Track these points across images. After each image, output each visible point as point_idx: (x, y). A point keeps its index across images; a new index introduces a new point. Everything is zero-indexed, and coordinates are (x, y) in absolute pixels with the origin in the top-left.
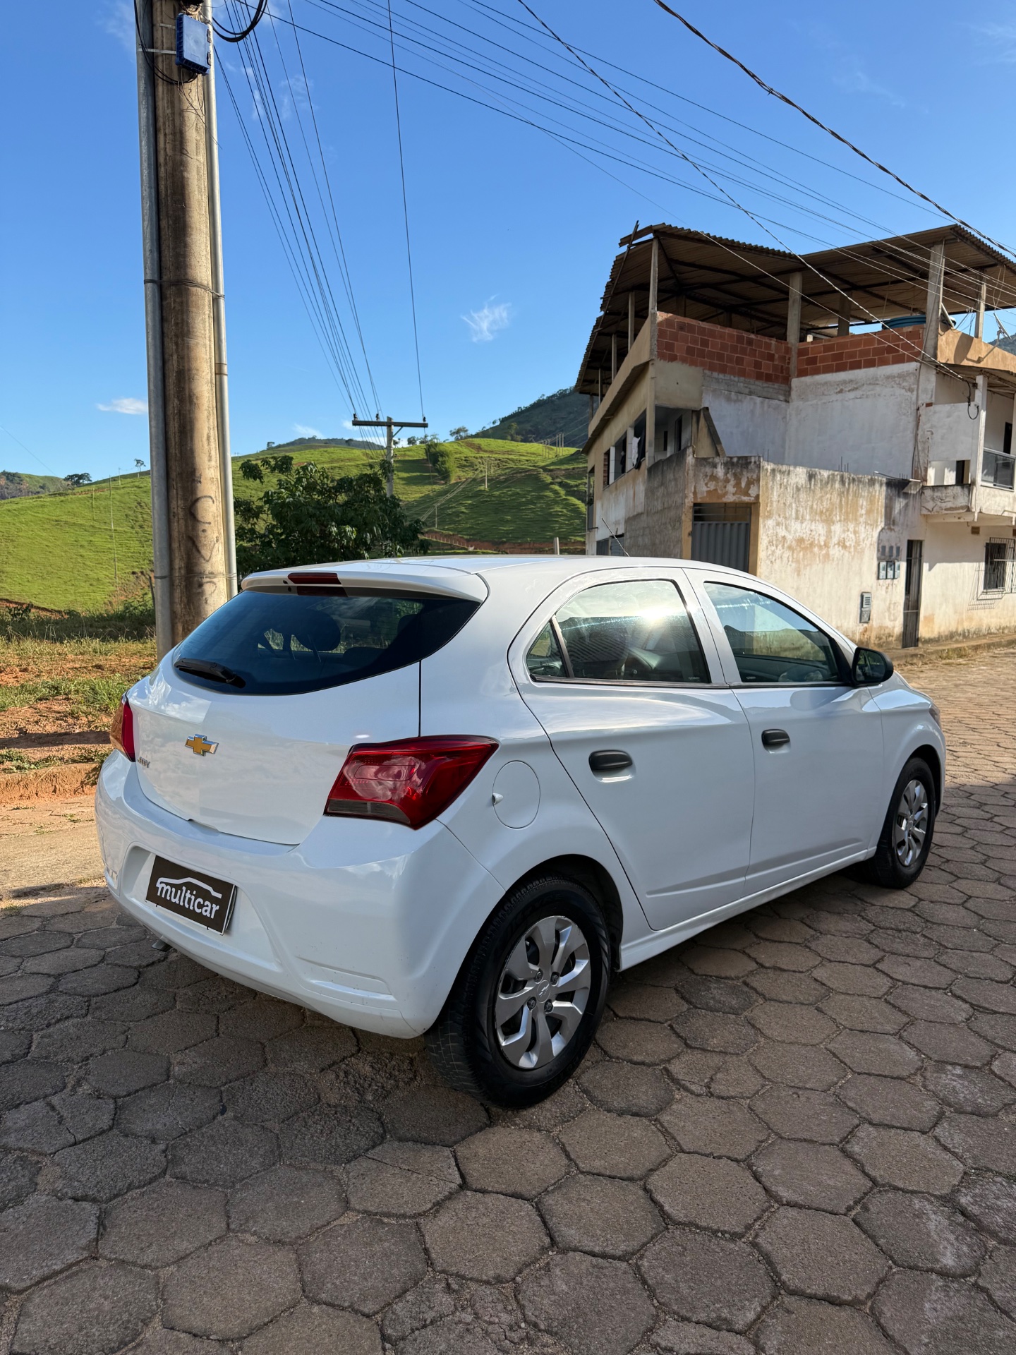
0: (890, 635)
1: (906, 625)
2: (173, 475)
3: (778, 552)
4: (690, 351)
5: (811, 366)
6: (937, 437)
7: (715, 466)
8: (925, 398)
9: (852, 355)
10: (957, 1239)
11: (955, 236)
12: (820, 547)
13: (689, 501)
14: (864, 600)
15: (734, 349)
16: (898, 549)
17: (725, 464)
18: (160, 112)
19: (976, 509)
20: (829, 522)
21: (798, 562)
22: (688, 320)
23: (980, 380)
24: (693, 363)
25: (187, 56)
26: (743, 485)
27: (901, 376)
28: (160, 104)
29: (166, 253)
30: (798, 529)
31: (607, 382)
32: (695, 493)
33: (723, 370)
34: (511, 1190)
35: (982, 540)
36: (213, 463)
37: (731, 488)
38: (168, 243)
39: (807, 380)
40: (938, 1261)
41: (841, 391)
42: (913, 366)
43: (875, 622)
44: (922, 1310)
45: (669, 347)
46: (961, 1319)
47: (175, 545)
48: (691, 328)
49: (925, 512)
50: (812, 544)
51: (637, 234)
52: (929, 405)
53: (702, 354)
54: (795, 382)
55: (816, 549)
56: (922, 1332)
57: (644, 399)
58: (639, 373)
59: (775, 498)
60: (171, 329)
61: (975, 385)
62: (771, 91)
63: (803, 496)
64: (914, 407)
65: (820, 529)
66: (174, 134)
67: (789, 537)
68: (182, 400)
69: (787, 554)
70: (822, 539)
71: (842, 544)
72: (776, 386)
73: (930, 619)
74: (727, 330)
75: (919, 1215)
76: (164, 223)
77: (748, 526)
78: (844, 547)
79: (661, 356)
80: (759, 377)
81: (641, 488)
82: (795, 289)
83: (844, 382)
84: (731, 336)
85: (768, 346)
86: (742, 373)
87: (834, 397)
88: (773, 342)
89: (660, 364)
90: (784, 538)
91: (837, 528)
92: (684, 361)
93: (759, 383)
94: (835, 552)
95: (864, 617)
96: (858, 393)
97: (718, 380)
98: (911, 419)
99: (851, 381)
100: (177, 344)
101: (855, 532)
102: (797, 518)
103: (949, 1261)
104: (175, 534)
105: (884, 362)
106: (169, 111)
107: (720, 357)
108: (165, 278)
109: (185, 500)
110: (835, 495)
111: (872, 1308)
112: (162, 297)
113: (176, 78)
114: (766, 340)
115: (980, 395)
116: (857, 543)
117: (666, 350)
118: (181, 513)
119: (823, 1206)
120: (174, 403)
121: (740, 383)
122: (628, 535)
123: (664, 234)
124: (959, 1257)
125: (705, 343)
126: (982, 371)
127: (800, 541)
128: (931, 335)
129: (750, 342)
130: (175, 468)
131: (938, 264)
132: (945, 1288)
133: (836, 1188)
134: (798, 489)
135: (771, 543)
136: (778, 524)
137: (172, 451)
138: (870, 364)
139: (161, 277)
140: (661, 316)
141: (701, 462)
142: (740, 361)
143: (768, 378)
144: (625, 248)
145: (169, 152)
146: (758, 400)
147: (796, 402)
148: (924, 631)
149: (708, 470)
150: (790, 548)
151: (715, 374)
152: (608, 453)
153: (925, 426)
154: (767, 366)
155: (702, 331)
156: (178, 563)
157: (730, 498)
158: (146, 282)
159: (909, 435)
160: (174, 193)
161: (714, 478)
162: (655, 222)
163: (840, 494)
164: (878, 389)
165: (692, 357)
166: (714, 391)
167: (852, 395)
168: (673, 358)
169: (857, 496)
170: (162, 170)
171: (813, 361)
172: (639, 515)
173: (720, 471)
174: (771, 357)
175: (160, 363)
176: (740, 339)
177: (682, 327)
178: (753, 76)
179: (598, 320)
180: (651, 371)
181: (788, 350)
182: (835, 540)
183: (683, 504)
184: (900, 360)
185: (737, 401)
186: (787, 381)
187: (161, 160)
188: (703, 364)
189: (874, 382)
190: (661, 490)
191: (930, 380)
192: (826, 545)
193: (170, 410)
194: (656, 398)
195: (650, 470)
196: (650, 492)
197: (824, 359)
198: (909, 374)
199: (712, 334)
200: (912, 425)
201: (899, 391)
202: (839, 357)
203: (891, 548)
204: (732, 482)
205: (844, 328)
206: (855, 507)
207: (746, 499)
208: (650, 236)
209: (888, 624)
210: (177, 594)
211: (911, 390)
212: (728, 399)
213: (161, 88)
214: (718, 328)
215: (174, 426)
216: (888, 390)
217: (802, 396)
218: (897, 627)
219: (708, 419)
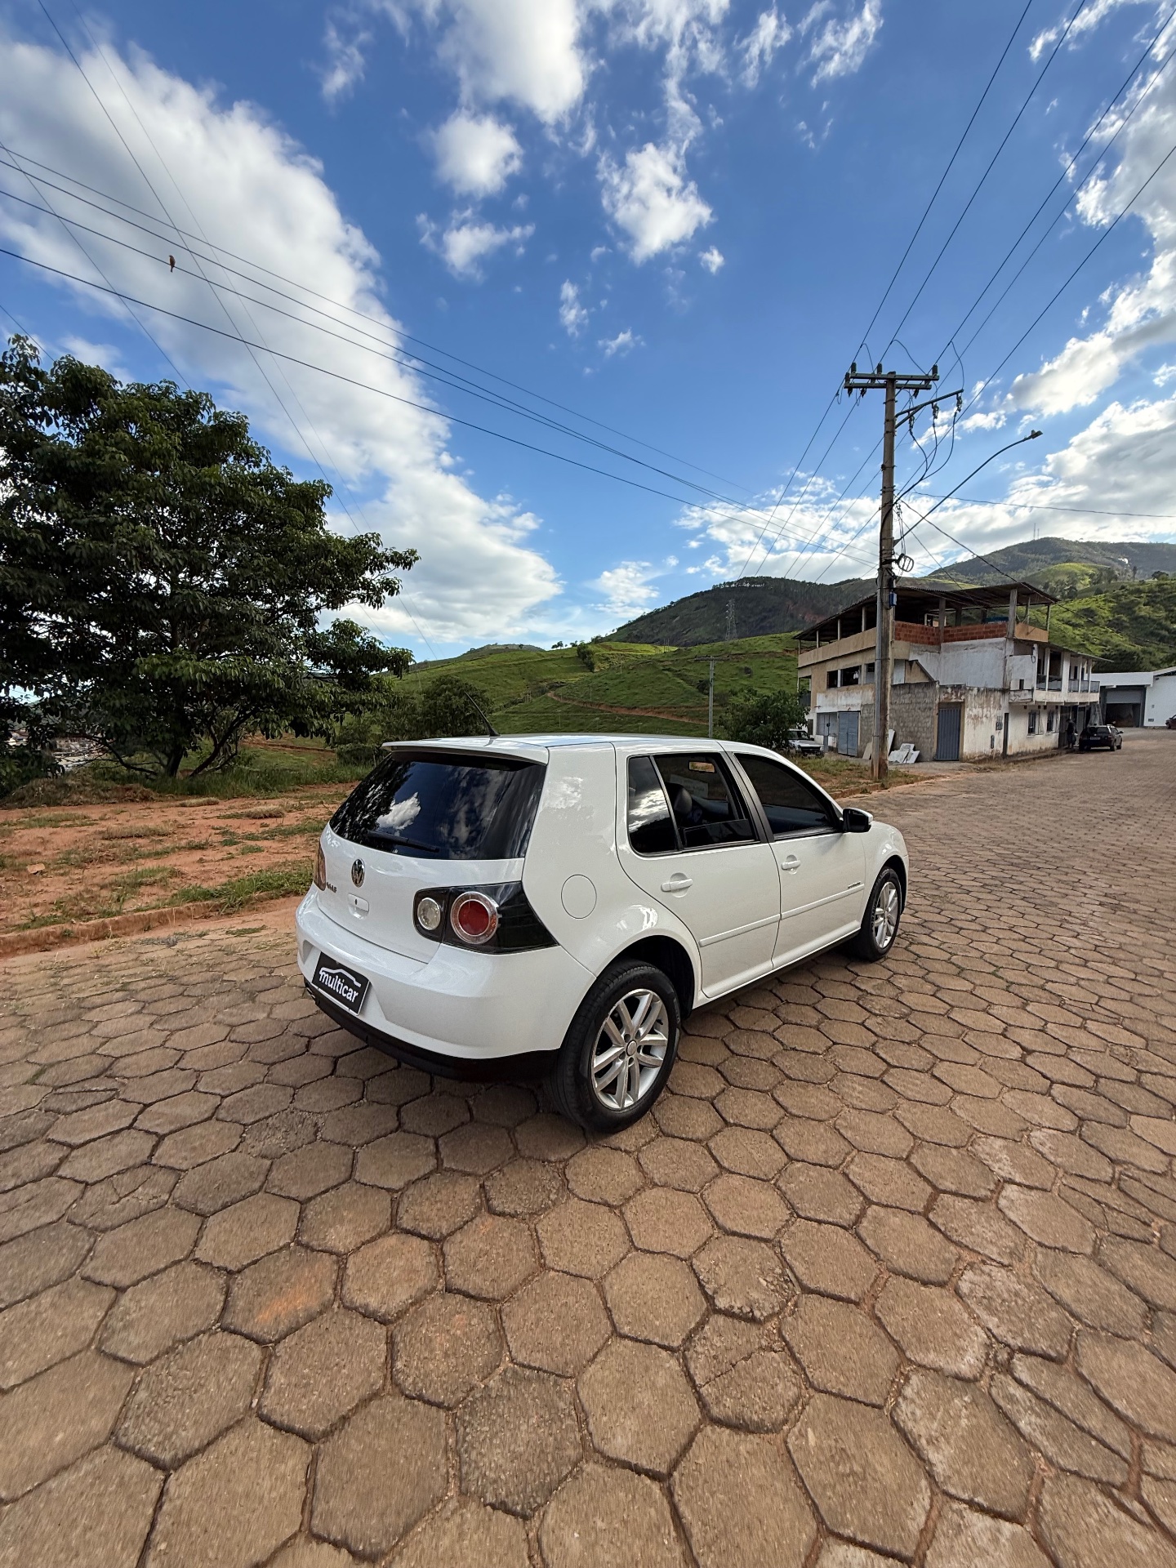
1: (1004, 749)
3: (970, 721)
4: (905, 635)
5: (950, 637)
6: (1015, 669)
7: (947, 688)
8: (1008, 653)
9: (972, 634)
11: (1023, 586)
13: (936, 701)
14: (992, 739)
15: (920, 633)
16: (1002, 717)
17: (952, 687)
19: (1034, 699)
20: (983, 709)
22: (905, 623)
23: (1035, 646)
24: (906, 640)
26: (959, 695)
27: (996, 643)
28: (883, 615)
29: (883, 651)
32: (939, 699)
33: (918, 644)
35: (1028, 710)
37: (953, 697)
39: (950, 644)
41: (967, 649)
42: (1003, 639)
43: (995, 748)
45: (898, 634)
48: (906, 626)
49: (1011, 701)
52: (1011, 656)
53: (908, 636)
54: (943, 644)
55: (979, 719)
61: (1034, 649)
64: (1003, 657)
65: (979, 711)
70: (981, 715)
71: (986, 717)
72: (935, 646)
73: (1011, 747)
77: (960, 710)
79: (896, 638)
80: (929, 643)
82: (942, 604)
83: (968, 645)
84: (919, 627)
86: (923, 642)
87: (963, 651)
89: (895, 642)
90: (971, 715)
91: (985, 711)
92: (903, 639)
93: (929, 646)
94: (985, 720)
95: (992, 746)
96: (975, 650)
97: (915, 646)
98: (1002, 661)
99: (972, 645)
101: (990, 713)
102: (975, 707)
105: (988, 637)
106: (886, 616)
107: (915, 637)
108: (883, 658)
109: (884, 715)
110: (985, 697)
113: (888, 608)
115: (1035, 653)
116: (991, 716)
117: (898, 636)
121: (923, 647)
122: (863, 711)
125: (909, 631)
126: (1036, 642)
127: (975, 716)
128: (1012, 627)
131: (1014, 593)
134: (975, 696)
135: (968, 717)
136: (969, 710)
138: (982, 638)
140: (896, 622)
142: (922, 637)
143: (932, 644)
146: (928, 653)
147: (943, 654)
148: (1009, 752)
149: (945, 690)
150: (973, 719)
151: (914, 644)
152: (834, 672)
153: (1009, 664)
154: (932, 640)
155: (909, 627)
157: (954, 701)
159: (1001, 668)
160: (886, 637)
161: (947, 693)
164: (985, 648)
165: (906, 638)
166: (919, 651)
167: (972, 651)
168: (899, 639)
169: (991, 697)
171: (952, 636)
173: (949, 690)
174: (933, 634)
177: (903, 626)
180: (893, 645)
182: (984, 716)
183: (930, 702)
184: (996, 636)
185: (922, 654)
186: (939, 644)
188: (910, 640)
189: (983, 645)
190: (907, 695)
191: (1011, 647)
192: (982, 718)
194: (894, 655)
197: (957, 635)
198: (1000, 642)
199: (912, 627)
200: (1002, 664)
201: (996, 650)
202: (966, 634)
203: (1000, 717)
204: (954, 694)
206: (991, 705)
207: (960, 701)
209: (999, 749)
211: (1001, 649)
213: (884, 611)
214: (914, 625)
216: (990, 649)
217: (947, 651)
218: (1001, 750)
219: (919, 665)
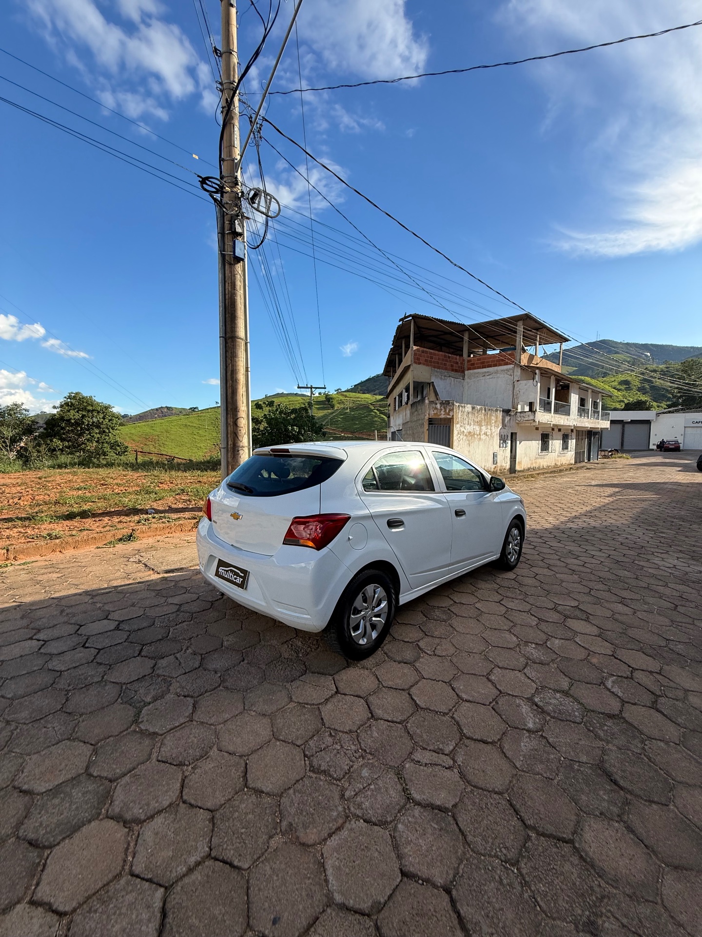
0: (505, 469)
1: (511, 465)
2: (229, 409)
3: (461, 437)
4: (426, 361)
5: (472, 366)
6: (521, 393)
7: (436, 404)
8: (516, 379)
9: (489, 362)
10: (534, 716)
11: (527, 318)
12: (477, 435)
13: (427, 417)
14: (495, 455)
15: (443, 360)
16: (507, 436)
17: (440, 403)
18: (227, 275)
19: (537, 420)
20: (481, 426)
21: (469, 441)
22: (425, 349)
23: (537, 371)
24: (427, 365)
25: (237, 254)
26: (447, 411)
27: (507, 370)
28: (227, 272)
29: (228, 326)
30: (469, 428)
31: (395, 372)
32: (429, 414)
33: (439, 368)
34: (355, 694)
35: (540, 432)
36: (244, 405)
37: (443, 412)
38: (228, 323)
39: (471, 371)
40: (526, 725)
41: (484, 376)
42: (512, 366)
43: (499, 464)
44: (520, 746)
45: (418, 359)
46: (536, 750)
47: (229, 436)
48: (426, 352)
49: (517, 422)
50: (474, 434)
51: (406, 317)
52: (518, 381)
53: (431, 362)
54: (466, 372)
55: (476, 436)
56: (520, 755)
57: (409, 378)
58: (407, 369)
59: (460, 416)
60: (229, 355)
61: (536, 374)
62: (455, 265)
63: (470, 415)
64: (512, 382)
65: (477, 428)
66: (231, 283)
67: (465, 431)
68: (233, 381)
69: (465, 438)
70: (478, 432)
71: (486, 434)
72: (459, 374)
73: (520, 463)
74: (441, 353)
75: (518, 706)
76: (227, 316)
77: (449, 427)
78: (487, 435)
79: (415, 363)
80: (453, 370)
81: (408, 412)
82: (466, 338)
83: (485, 372)
84: (441, 355)
85: (456, 359)
86: (446, 369)
87: (482, 378)
88: (458, 357)
89: (415, 365)
90: (463, 431)
91: (484, 428)
92: (424, 364)
93: (453, 373)
94: (483, 437)
95: (495, 462)
96: (491, 376)
97: (437, 371)
98: (511, 386)
99: (488, 372)
100: (231, 360)
101: (491, 429)
102: (468, 424)
103: (531, 725)
104: (229, 432)
105: (500, 365)
106: (230, 275)
107: (438, 363)
108: (227, 336)
109: (233, 418)
110: (483, 415)
111: (500, 745)
112: (226, 343)
113: (233, 263)
114: (455, 356)
115: (537, 377)
116: (492, 434)
117: (417, 360)
118: (232, 424)
119: (480, 702)
120: (230, 382)
121: (446, 373)
122: (403, 430)
123: (415, 317)
124: (535, 724)
125: (432, 358)
126: (538, 368)
127: (470, 433)
128: (518, 354)
129: (449, 357)
130: (230, 407)
131: (520, 328)
132: (529, 737)
133: (485, 694)
134: (468, 413)
135: (458, 433)
136: (461, 426)
137: (229, 400)
138: (495, 365)
139: (226, 335)
140: (415, 348)
141: (431, 402)
142: (445, 364)
143: (456, 371)
144: (401, 323)
145: (230, 290)
146: (453, 379)
147: (467, 380)
148: (518, 468)
149: (434, 405)
150: (466, 435)
151: (436, 369)
152: (395, 398)
153: (516, 389)
154: (455, 367)
155: (431, 353)
156: (230, 443)
157: (442, 416)
158: (220, 337)
159: (511, 392)
160: (231, 305)
161: (436, 408)
162: (412, 313)
163: (485, 415)
164: (498, 375)
165: (427, 363)
166: (436, 375)
167: (488, 377)
168: (420, 363)
169: (491, 415)
170: (227, 296)
171: (473, 364)
172: (408, 422)
173: (438, 406)
174: (457, 363)
175: (225, 367)
176: (445, 356)
177: (423, 352)
178: (449, 260)
179: (391, 349)
180: (411, 368)
181: (464, 360)
182: (483, 433)
183: (424, 418)
184: (507, 364)
185: (444, 379)
186: (463, 372)
187: (227, 292)
188: (431, 365)
189: (497, 372)
190: (416, 413)
191: (518, 372)
192: (480, 434)
193: (228, 385)
194: (414, 378)
195: (411, 405)
196: (412, 414)
197: (477, 364)
198: (510, 369)
199: (435, 354)
200: (512, 389)
201: (506, 376)
202: (483, 363)
203: (505, 435)
204: (443, 410)
205: (485, 352)
206: (490, 419)
207: (448, 417)
208: (411, 318)
209: (505, 465)
210: (230, 454)
211: (511, 375)
212: (441, 379)
213: (227, 266)
214: (437, 352)
215: (230, 391)
216: (502, 376)
217: (469, 378)
218: (507, 466)
219: (434, 386)
